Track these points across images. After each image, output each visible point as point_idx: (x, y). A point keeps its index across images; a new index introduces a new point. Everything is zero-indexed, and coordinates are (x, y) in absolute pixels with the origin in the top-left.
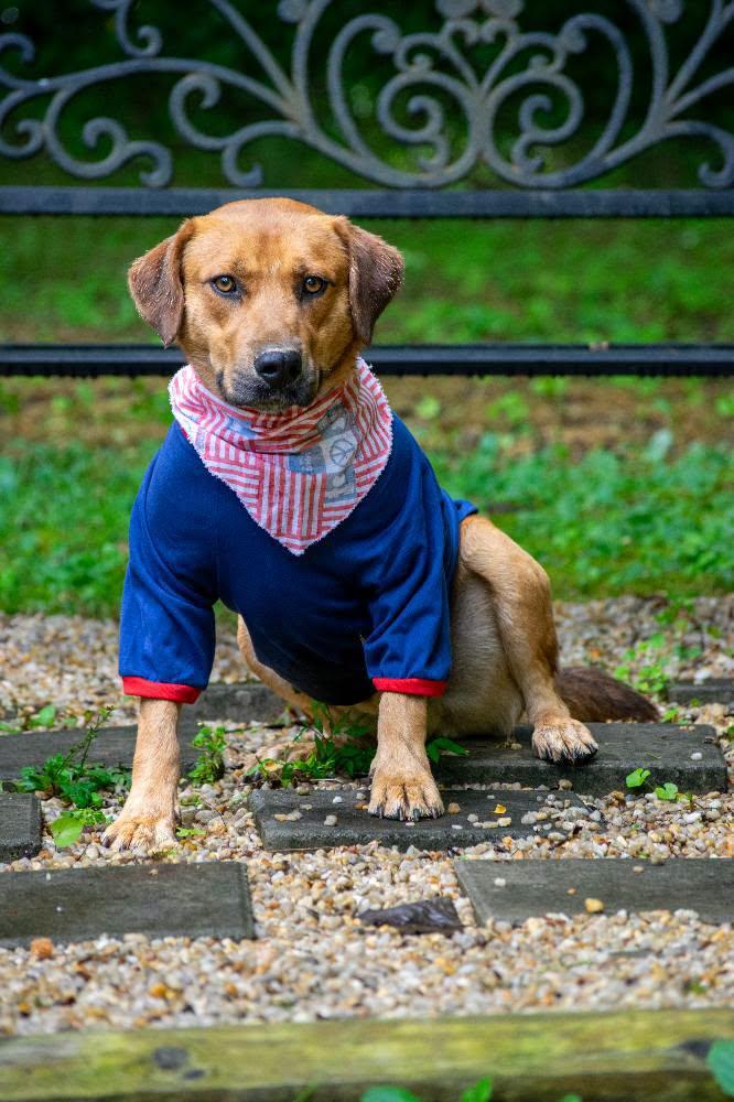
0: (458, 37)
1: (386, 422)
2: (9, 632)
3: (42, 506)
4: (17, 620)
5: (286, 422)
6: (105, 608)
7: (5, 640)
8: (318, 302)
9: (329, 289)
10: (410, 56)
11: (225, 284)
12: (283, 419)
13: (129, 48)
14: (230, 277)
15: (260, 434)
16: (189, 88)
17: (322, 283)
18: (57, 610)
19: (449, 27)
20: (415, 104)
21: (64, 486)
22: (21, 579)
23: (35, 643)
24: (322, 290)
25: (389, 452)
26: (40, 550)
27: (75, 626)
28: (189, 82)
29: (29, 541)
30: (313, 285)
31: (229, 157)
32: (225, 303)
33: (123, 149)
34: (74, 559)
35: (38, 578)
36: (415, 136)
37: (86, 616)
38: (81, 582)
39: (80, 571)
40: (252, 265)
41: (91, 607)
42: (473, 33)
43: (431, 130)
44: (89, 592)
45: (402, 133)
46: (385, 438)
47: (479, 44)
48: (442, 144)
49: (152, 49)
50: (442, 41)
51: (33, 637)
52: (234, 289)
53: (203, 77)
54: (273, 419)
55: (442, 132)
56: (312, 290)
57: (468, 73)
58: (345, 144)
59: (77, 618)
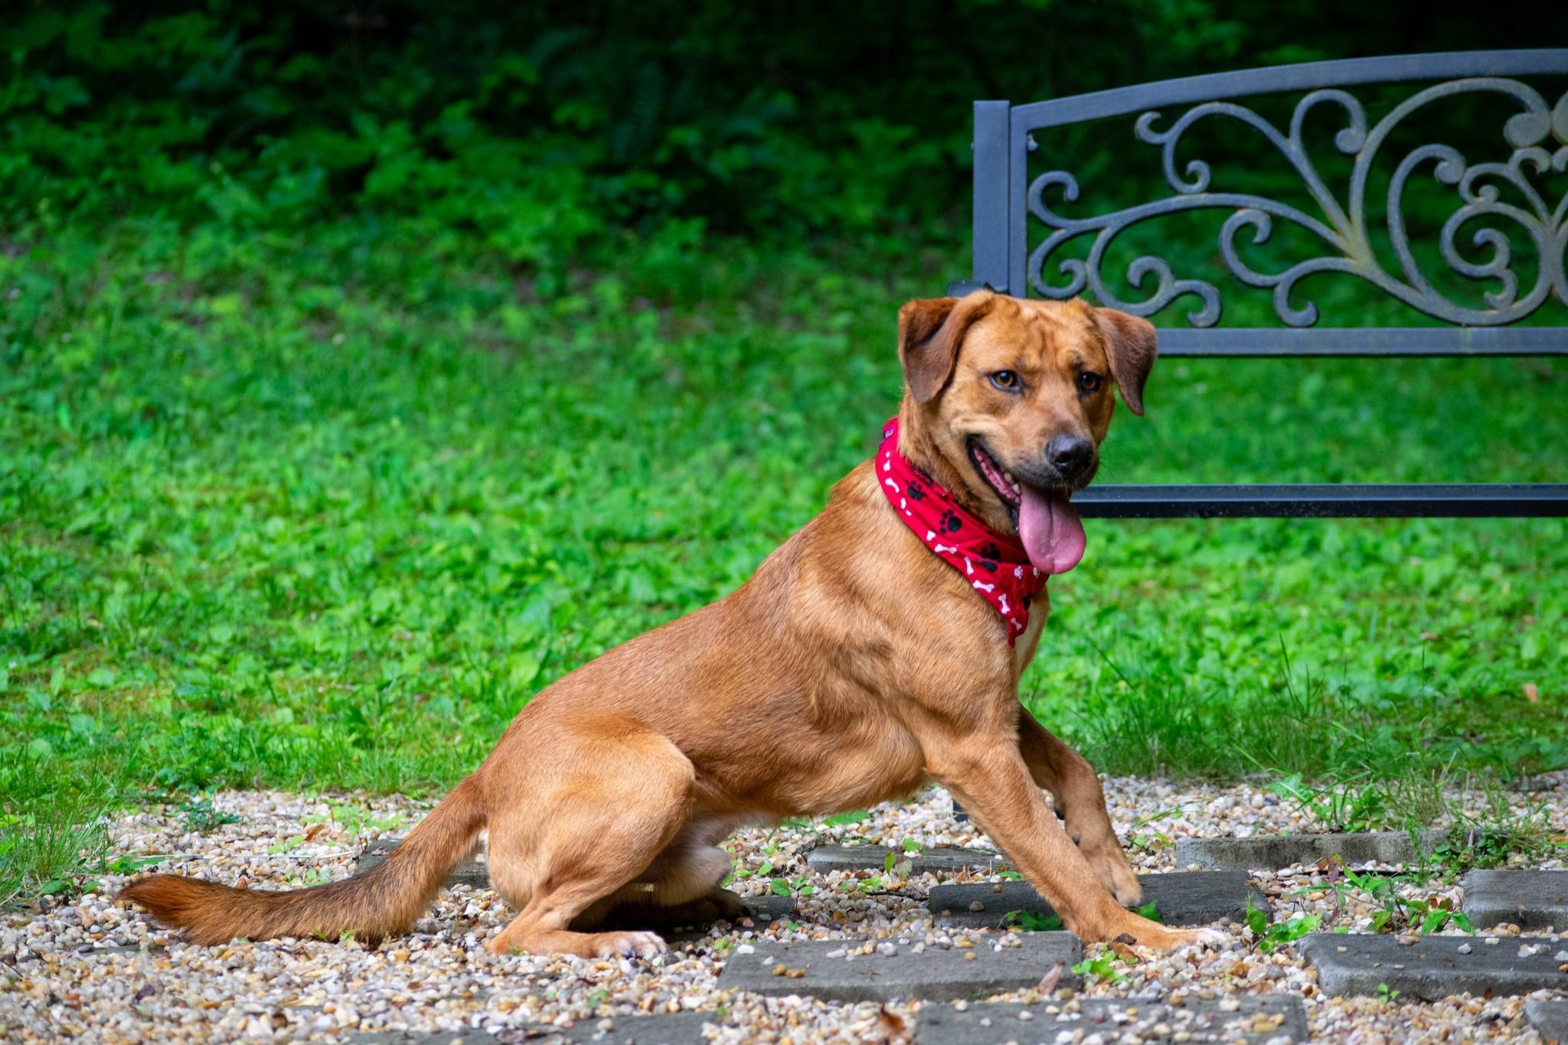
0: (1528, 167)
9: (1102, 386)
10: (1476, 186)
11: (1004, 379)
13: (1177, 184)
16: (1238, 223)
17: (1097, 379)
19: (1518, 155)
20: (1480, 237)
28: (1240, 216)
30: (1088, 382)
31: (1281, 292)
33: (1168, 287)
36: (1482, 270)
42: (1543, 162)
43: (1497, 265)
45: (1465, 267)
47: (1551, 173)
48: (1510, 279)
49: (1200, 184)
50: (1510, 170)
52: (1014, 384)
53: (1253, 210)
55: (1509, 266)
56: (1088, 387)
57: (1539, 204)
58: (1403, 279)
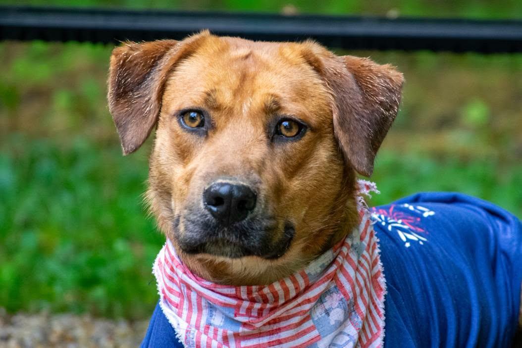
1: (379, 296)
2: (10, 330)
3: (44, 205)
4: (20, 318)
5: (272, 310)
6: (118, 308)
7: (6, 338)
8: (292, 147)
9: (308, 135)
11: (193, 119)
12: (268, 306)
14: (199, 112)
15: (244, 324)
17: (300, 126)
18: (63, 309)
21: (68, 186)
22: (24, 278)
23: (41, 343)
24: (300, 135)
25: (382, 334)
26: (42, 252)
27: (85, 325)
29: (30, 240)
30: (288, 129)
32: (190, 138)
34: (82, 259)
35: (42, 277)
37: (96, 315)
38: (88, 282)
39: (88, 271)
40: (226, 97)
41: (103, 307)
44: (99, 292)
46: (377, 317)
51: (38, 335)
52: (202, 124)
54: (257, 306)
56: (288, 134)
59: (87, 319)
